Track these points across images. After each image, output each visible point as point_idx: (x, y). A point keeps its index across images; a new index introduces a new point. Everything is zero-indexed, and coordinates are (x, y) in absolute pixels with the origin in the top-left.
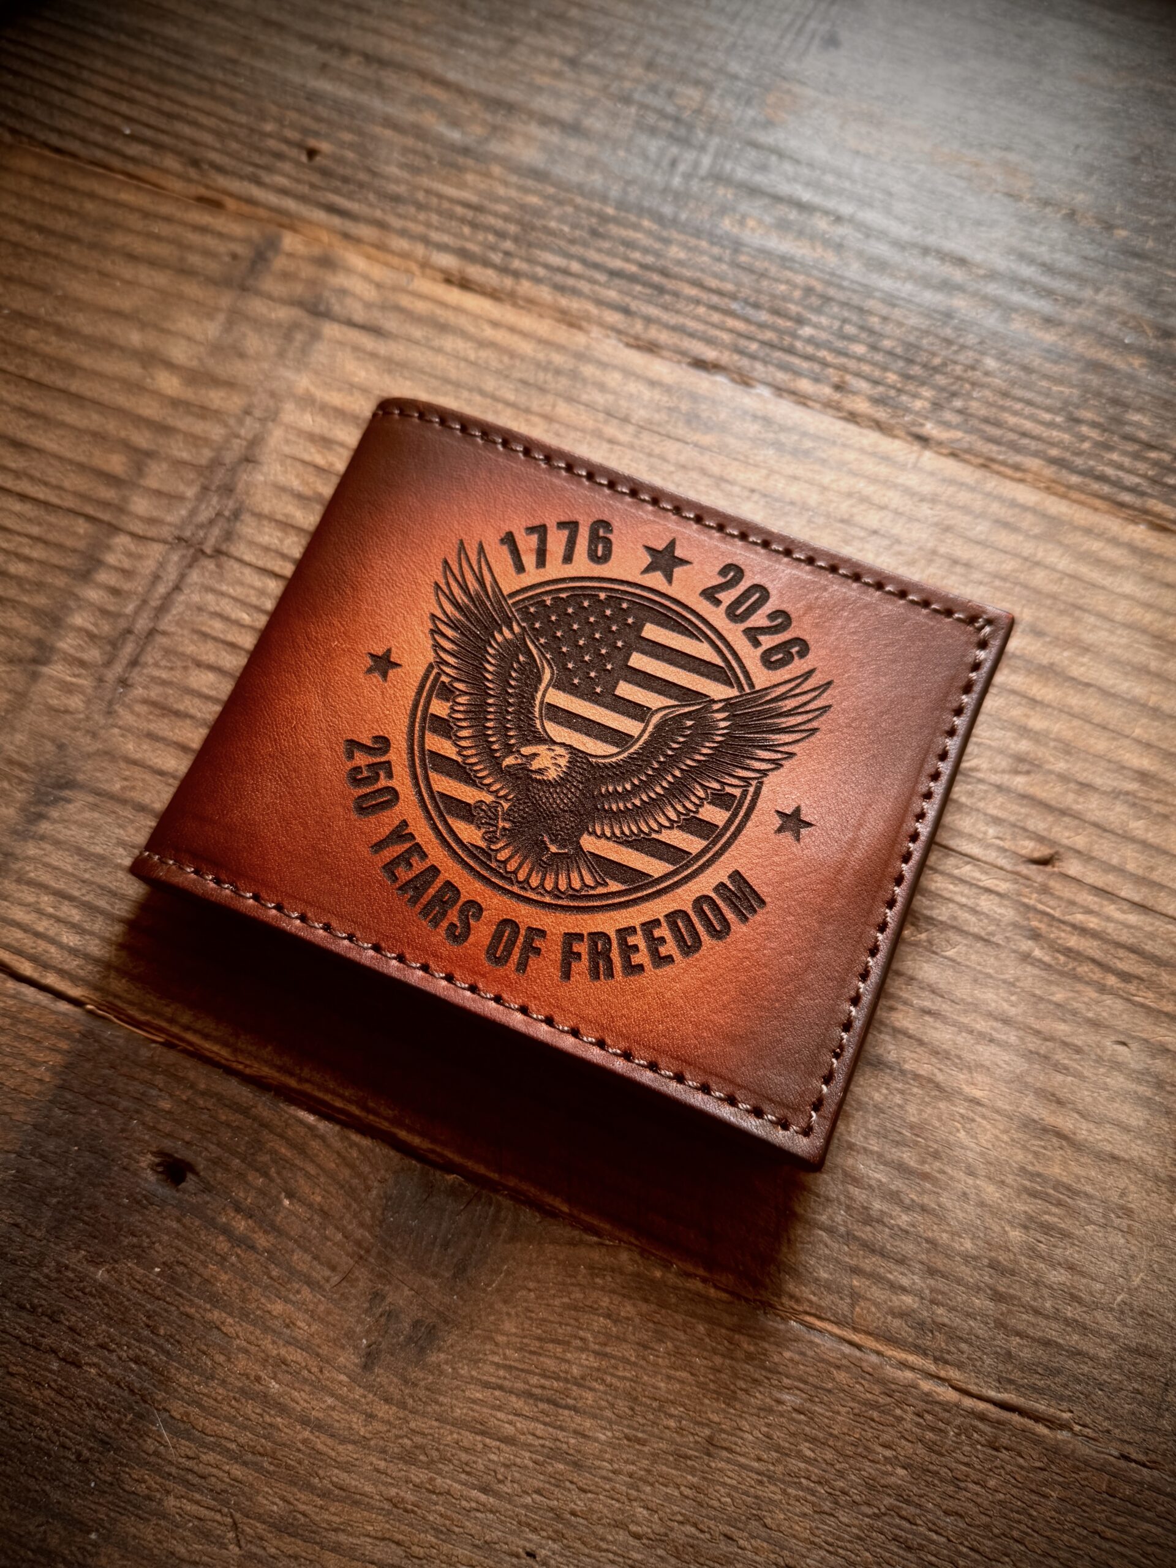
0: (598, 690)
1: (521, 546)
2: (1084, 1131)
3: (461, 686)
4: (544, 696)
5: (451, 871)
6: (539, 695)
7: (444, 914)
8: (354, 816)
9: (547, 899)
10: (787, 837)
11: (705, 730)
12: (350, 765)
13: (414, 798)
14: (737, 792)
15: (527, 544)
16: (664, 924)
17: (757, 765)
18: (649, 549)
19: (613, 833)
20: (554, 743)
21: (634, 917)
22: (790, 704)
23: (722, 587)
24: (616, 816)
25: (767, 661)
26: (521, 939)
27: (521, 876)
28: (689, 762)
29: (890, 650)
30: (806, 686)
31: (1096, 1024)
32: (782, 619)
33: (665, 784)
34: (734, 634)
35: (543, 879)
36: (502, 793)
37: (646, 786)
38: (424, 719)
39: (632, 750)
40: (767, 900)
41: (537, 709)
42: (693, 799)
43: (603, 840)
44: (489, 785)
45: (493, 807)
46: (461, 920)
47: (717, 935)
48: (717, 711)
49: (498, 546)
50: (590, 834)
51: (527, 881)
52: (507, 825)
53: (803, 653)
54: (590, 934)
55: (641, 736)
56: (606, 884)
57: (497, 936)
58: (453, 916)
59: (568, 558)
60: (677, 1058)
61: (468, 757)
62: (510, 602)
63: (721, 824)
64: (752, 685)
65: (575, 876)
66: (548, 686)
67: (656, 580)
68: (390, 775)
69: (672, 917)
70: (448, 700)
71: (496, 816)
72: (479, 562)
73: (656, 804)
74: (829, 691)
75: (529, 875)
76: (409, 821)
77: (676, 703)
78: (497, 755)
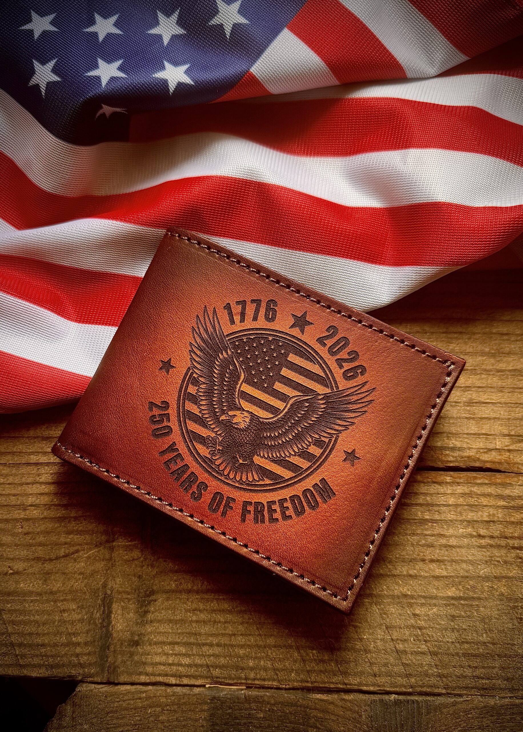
0: (266, 385)
1: (233, 311)
3: (202, 379)
4: (240, 387)
5: (194, 467)
6: (238, 386)
7: (190, 487)
8: (152, 438)
9: (237, 485)
10: (348, 464)
11: (314, 409)
12: (151, 414)
13: (179, 432)
14: (327, 440)
15: (237, 309)
16: (289, 501)
17: (337, 427)
18: (293, 315)
19: (268, 456)
20: (244, 410)
21: (276, 496)
22: (354, 398)
23: (327, 337)
24: (271, 447)
25: (346, 376)
26: (224, 501)
27: (226, 473)
28: (305, 424)
29: (404, 374)
30: (363, 390)
32: (354, 355)
33: (294, 434)
34: (331, 361)
35: (235, 475)
36: (219, 433)
37: (285, 434)
40: (336, 493)
42: (306, 442)
43: (263, 459)
44: (213, 428)
45: (214, 439)
46: (198, 490)
47: (313, 508)
48: (320, 399)
49: (223, 310)
50: (258, 455)
51: (228, 475)
52: (221, 448)
53: (362, 373)
54: (255, 502)
55: (284, 409)
56: (263, 480)
57: (214, 499)
58: (194, 488)
59: (255, 319)
60: (290, 562)
61: (204, 414)
62: (227, 339)
63: (318, 455)
65: (250, 475)
66: (242, 382)
67: (296, 332)
68: (169, 420)
69: (292, 498)
70: (196, 386)
71: (216, 443)
72: (213, 318)
73: (288, 444)
74: (374, 393)
75: (229, 472)
76: (176, 443)
77: (302, 394)
78: (218, 414)
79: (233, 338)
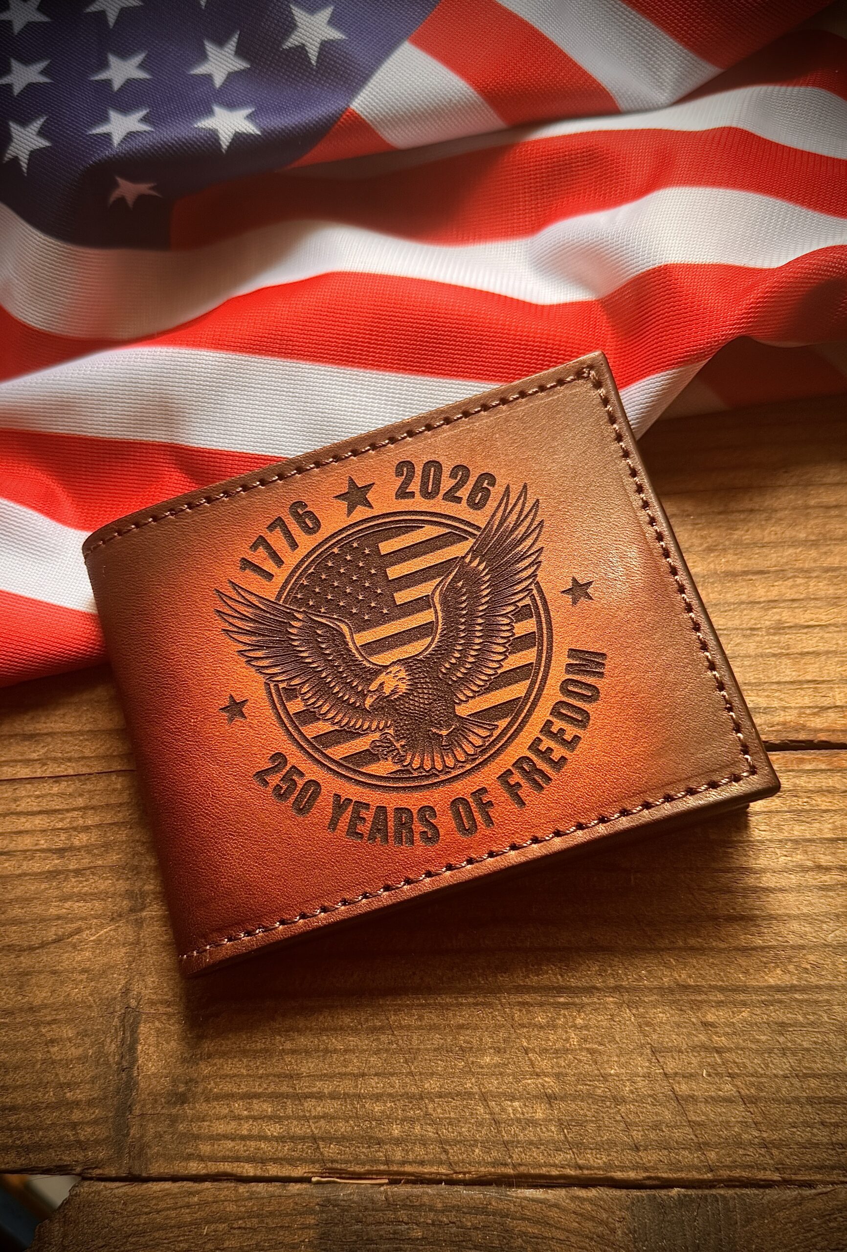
0: (385, 611)
1: (256, 562)
3: (297, 681)
5: (392, 801)
7: (411, 831)
8: (300, 818)
9: (468, 767)
10: (583, 603)
12: (270, 789)
13: (330, 775)
14: (527, 601)
15: (259, 556)
16: (554, 720)
17: (525, 574)
18: (339, 497)
20: (386, 667)
21: (532, 730)
22: (512, 519)
23: (406, 483)
25: (476, 505)
26: (473, 805)
27: (439, 767)
28: (481, 608)
30: (512, 501)
32: (461, 472)
34: (439, 505)
35: (455, 757)
36: (381, 726)
38: (291, 721)
39: (439, 631)
40: (604, 651)
41: (357, 656)
43: (471, 701)
44: (369, 727)
46: (425, 826)
47: (593, 699)
49: (242, 574)
50: (459, 704)
51: (445, 766)
52: (403, 742)
53: (493, 482)
54: (513, 765)
55: (437, 618)
56: (497, 727)
57: (457, 815)
58: (418, 827)
59: (294, 545)
60: (635, 795)
61: (340, 721)
62: (281, 602)
63: (535, 629)
64: (478, 528)
65: (472, 737)
66: (352, 634)
67: (361, 513)
68: (302, 774)
69: (556, 712)
70: (296, 697)
71: (391, 742)
72: (239, 594)
75: (444, 762)
76: (338, 792)
77: (441, 578)
78: (358, 704)
79: (288, 594)
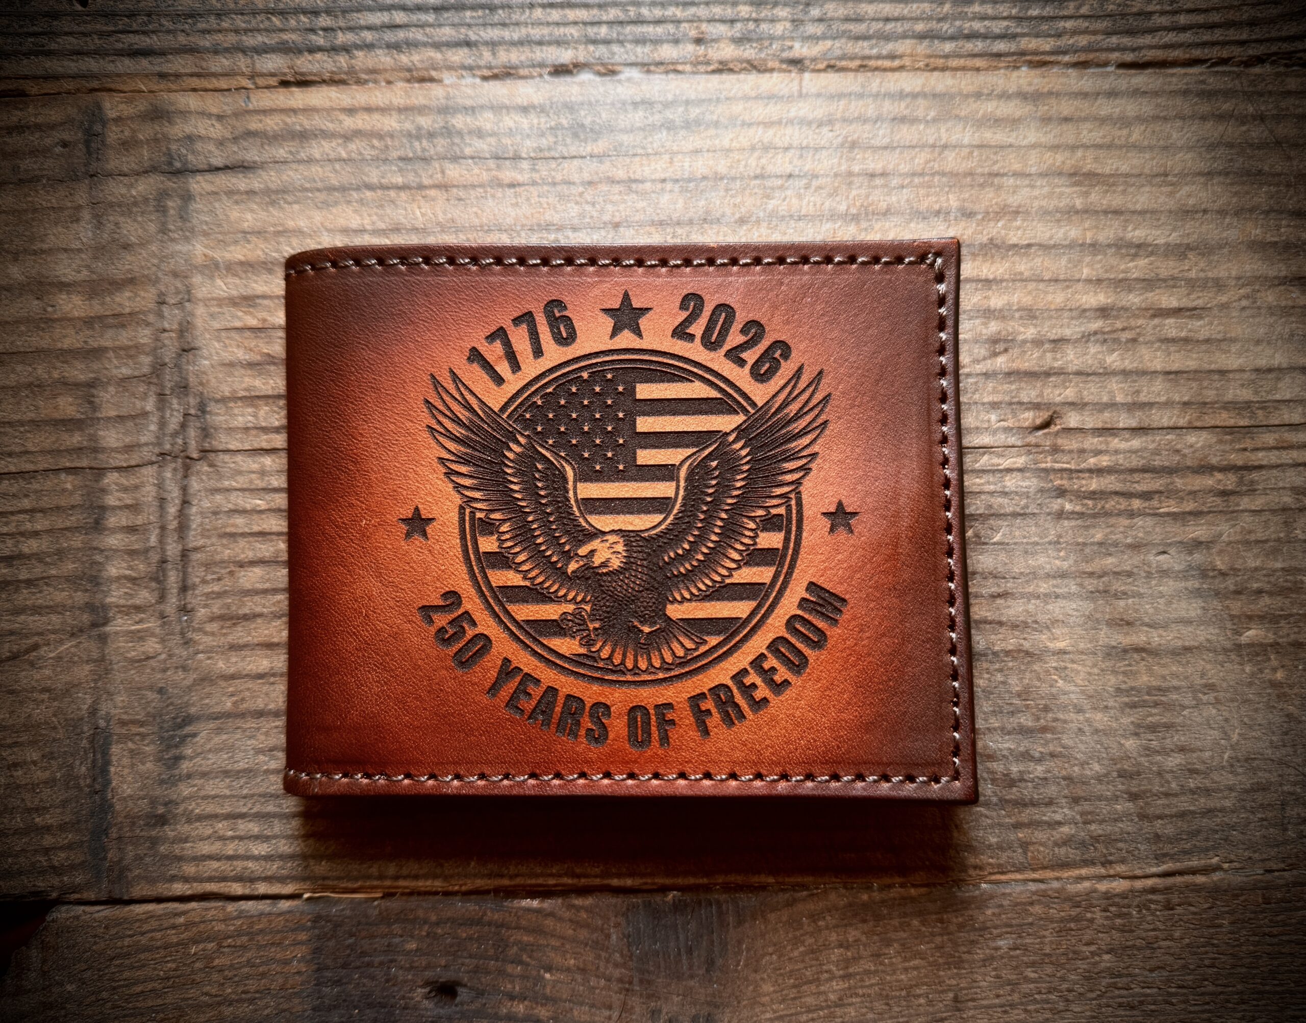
0: (621, 467)
1: (490, 358)
2: (1156, 638)
3: (497, 516)
4: (575, 493)
5: (567, 685)
6: (571, 494)
7: (578, 723)
8: (459, 672)
9: (661, 675)
10: (842, 534)
11: (729, 463)
12: (433, 630)
13: (505, 635)
14: (782, 510)
15: (494, 352)
16: (769, 655)
17: (789, 478)
18: (606, 311)
19: (692, 594)
20: (604, 533)
21: (742, 659)
22: (793, 408)
23: (688, 321)
24: (688, 577)
25: (760, 376)
26: (653, 718)
27: (630, 665)
28: (730, 501)
29: (861, 318)
30: (802, 385)
31: (1136, 547)
32: (754, 329)
33: (717, 530)
34: (717, 361)
35: (649, 659)
36: (579, 598)
37: (701, 538)
38: (479, 560)
39: (675, 511)
40: (847, 597)
41: (575, 509)
42: (747, 533)
43: (686, 604)
44: (565, 595)
45: (576, 614)
46: (595, 723)
47: (817, 645)
48: (734, 442)
49: (468, 366)
50: (672, 603)
51: (636, 666)
52: (597, 625)
53: (786, 355)
54: (710, 690)
55: (677, 494)
56: (705, 642)
57: (632, 724)
58: (587, 722)
59: (538, 352)
60: (827, 762)
61: (534, 578)
62: (504, 416)
63: (780, 546)
64: (754, 404)
65: (675, 646)
66: (575, 482)
67: (626, 339)
68: (474, 624)
69: (773, 647)
70: (492, 534)
71: (584, 620)
72: (458, 389)
73: (717, 552)
75: (636, 661)
76: (509, 657)
77: (695, 450)
78: (559, 565)
79: (515, 409)
